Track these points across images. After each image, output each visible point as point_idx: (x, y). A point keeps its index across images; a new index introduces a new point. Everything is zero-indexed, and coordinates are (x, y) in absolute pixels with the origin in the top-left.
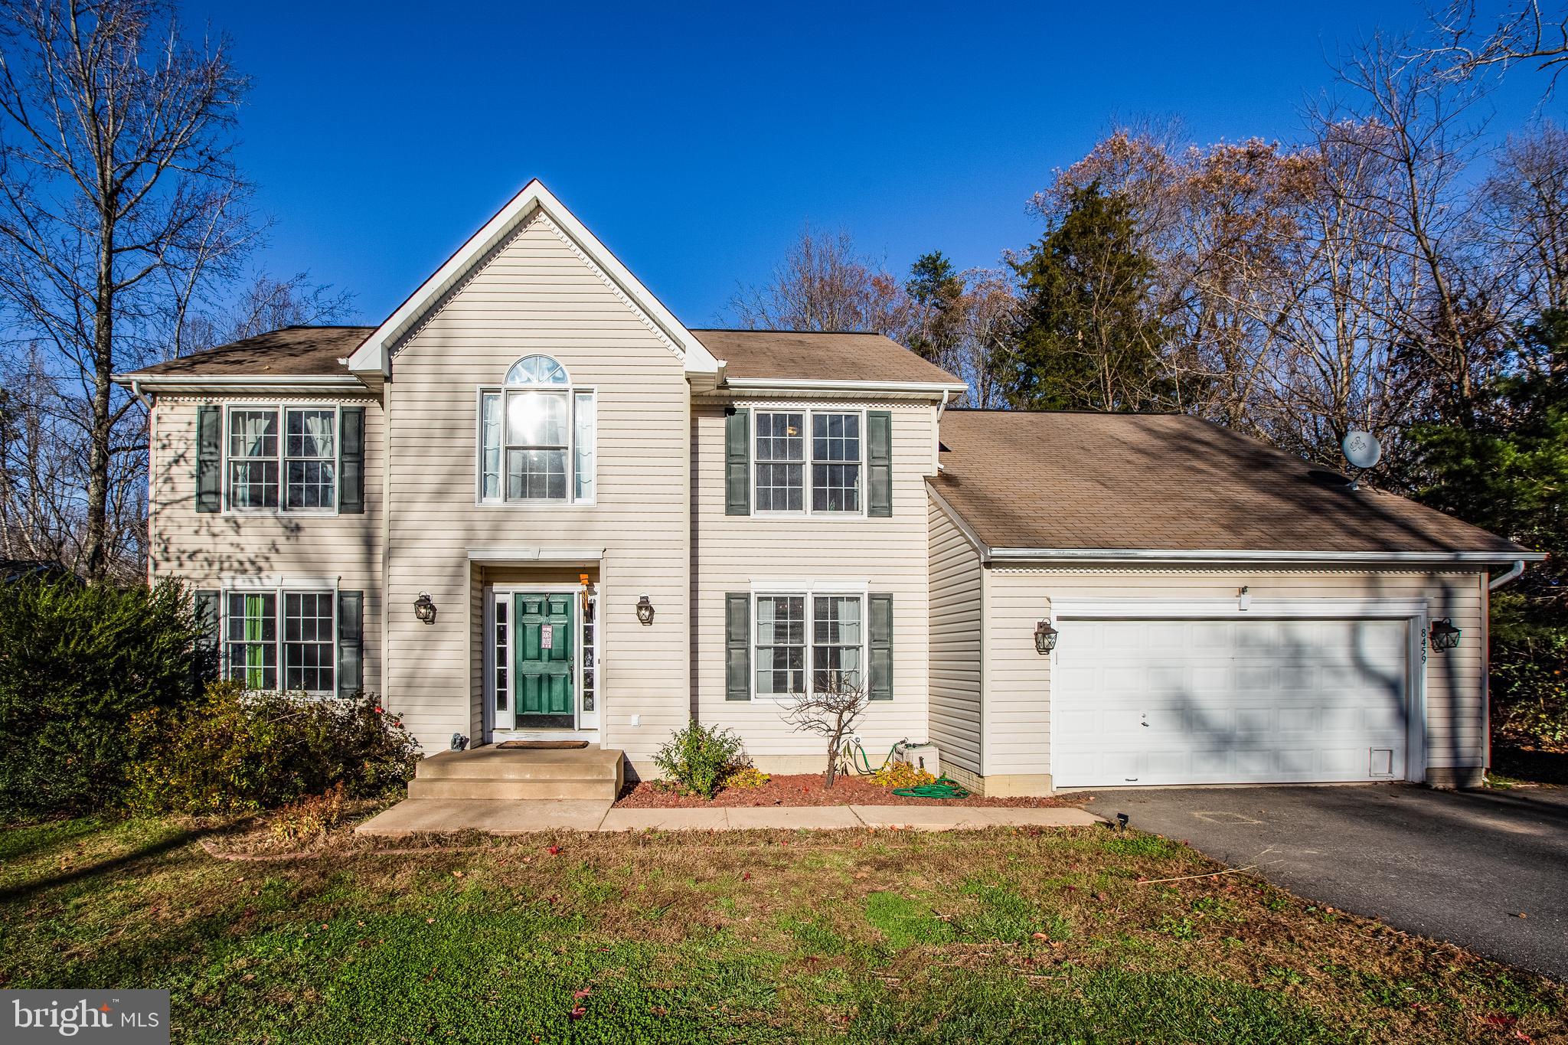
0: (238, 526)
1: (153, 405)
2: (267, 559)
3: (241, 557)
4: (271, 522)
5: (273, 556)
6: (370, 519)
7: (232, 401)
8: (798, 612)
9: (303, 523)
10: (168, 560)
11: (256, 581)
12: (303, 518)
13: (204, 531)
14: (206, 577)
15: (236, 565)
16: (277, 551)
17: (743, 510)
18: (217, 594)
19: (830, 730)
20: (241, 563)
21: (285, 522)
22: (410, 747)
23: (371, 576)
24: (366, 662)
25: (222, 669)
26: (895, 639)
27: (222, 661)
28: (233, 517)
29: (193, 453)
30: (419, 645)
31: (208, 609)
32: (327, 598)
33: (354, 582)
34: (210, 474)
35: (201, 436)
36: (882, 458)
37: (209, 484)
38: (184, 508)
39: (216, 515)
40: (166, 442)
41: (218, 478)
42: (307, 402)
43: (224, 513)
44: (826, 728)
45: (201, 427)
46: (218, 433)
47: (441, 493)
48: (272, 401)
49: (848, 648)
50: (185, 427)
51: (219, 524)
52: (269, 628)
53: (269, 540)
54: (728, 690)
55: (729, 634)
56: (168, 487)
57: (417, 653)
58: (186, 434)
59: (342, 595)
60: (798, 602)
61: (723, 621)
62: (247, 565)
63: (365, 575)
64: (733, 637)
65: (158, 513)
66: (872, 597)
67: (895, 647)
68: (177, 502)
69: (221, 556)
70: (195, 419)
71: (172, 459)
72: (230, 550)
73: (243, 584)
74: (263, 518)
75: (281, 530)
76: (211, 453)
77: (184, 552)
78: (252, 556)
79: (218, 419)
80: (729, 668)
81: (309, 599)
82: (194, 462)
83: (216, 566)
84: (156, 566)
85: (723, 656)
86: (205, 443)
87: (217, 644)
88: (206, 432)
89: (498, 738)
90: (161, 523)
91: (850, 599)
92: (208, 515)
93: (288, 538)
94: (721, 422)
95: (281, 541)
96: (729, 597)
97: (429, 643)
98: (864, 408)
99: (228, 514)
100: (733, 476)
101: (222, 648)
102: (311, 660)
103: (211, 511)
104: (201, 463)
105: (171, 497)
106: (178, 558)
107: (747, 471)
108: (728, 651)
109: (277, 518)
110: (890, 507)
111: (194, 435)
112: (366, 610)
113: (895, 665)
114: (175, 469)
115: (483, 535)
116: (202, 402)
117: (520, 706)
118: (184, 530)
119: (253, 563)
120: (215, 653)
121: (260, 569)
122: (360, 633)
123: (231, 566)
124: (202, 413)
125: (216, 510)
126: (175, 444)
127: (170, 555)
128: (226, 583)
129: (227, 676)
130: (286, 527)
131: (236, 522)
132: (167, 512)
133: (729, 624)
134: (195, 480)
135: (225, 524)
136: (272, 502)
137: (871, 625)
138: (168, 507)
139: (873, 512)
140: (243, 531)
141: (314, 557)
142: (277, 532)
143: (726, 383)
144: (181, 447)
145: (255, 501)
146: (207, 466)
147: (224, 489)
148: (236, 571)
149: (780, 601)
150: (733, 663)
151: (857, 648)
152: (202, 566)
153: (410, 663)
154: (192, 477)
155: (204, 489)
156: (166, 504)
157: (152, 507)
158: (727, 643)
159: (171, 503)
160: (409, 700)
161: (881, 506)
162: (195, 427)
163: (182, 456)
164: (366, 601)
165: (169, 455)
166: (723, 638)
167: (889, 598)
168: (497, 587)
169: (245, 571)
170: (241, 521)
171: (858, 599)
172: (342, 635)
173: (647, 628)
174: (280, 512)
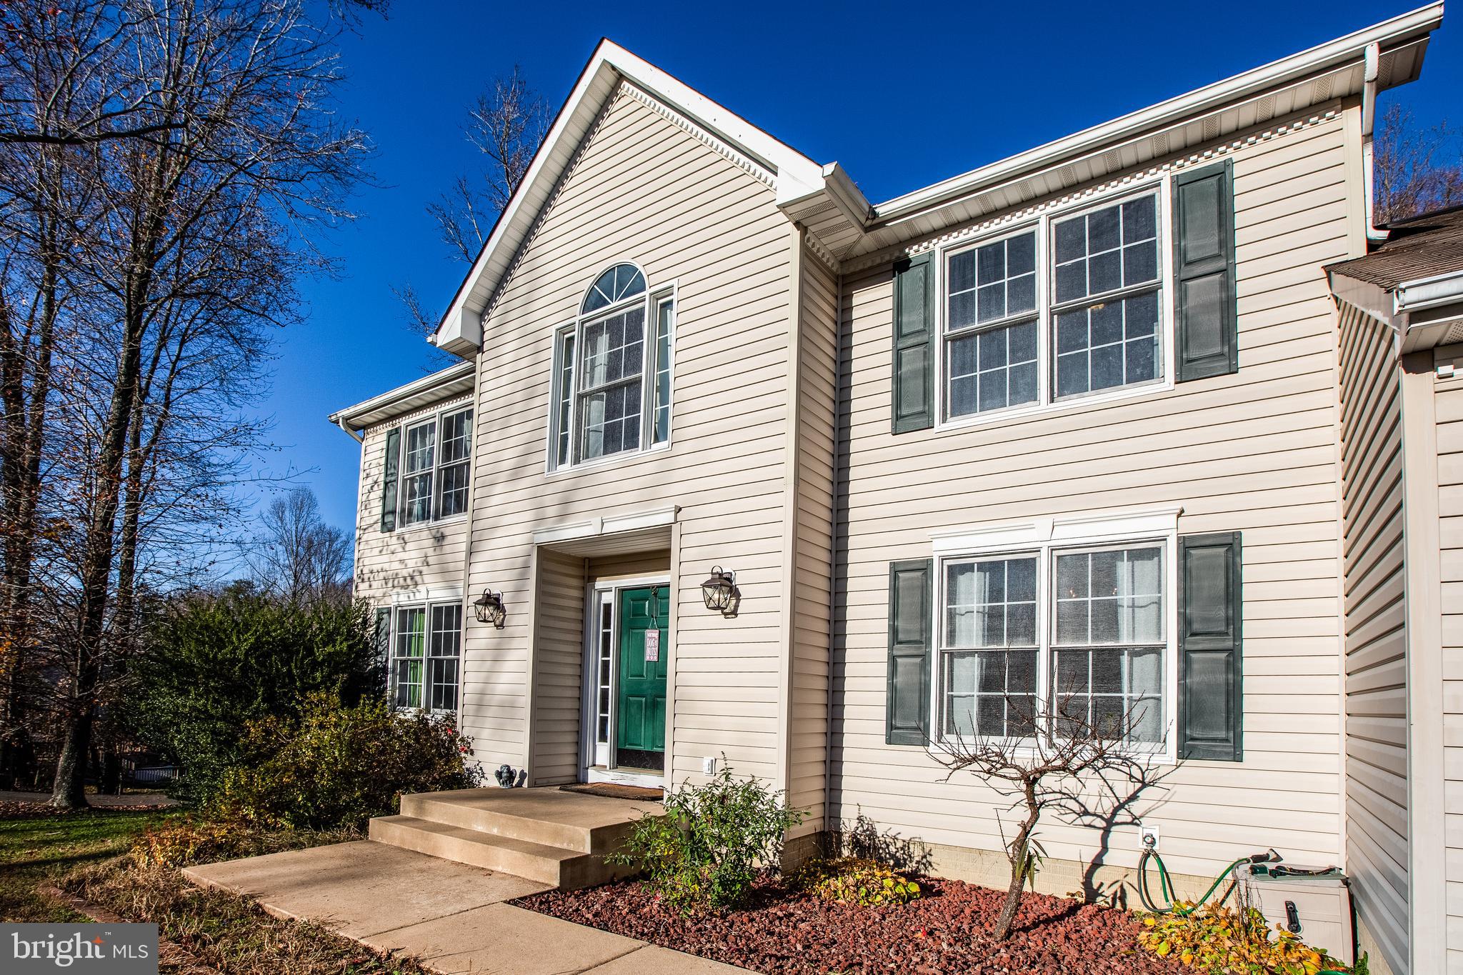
0: (405, 542)
1: (363, 438)
2: (421, 572)
3: (405, 572)
4: (425, 534)
5: (425, 569)
7: (410, 420)
8: (1024, 587)
9: (446, 532)
10: (363, 581)
11: (414, 596)
12: (448, 526)
13: (384, 550)
14: (384, 595)
15: (401, 581)
16: (427, 563)
17: (921, 421)
18: (390, 611)
19: (1086, 813)
20: (405, 579)
21: (434, 532)
22: (478, 778)
25: (389, 683)
26: (1248, 629)
27: (390, 676)
28: (403, 534)
29: (382, 477)
30: (490, 655)
31: (383, 626)
34: (391, 495)
35: (387, 460)
36: (1211, 257)
37: (389, 508)
38: (374, 531)
39: (392, 534)
40: (368, 471)
41: (395, 497)
42: (455, 404)
43: (398, 530)
44: (1076, 807)
45: (388, 451)
46: (398, 454)
48: (432, 411)
49: (1137, 652)
50: (379, 454)
51: (393, 542)
53: (423, 553)
54: (891, 727)
55: (894, 631)
56: (367, 513)
57: (487, 666)
58: (378, 461)
60: (1024, 567)
61: (885, 611)
62: (408, 581)
64: (901, 637)
65: (361, 538)
66: (1187, 546)
67: (1248, 648)
68: (370, 526)
69: (393, 574)
70: (384, 445)
71: (370, 487)
72: (399, 566)
73: (406, 600)
74: (420, 531)
75: (431, 542)
76: (392, 474)
77: (372, 572)
78: (412, 571)
79: (399, 440)
80: (892, 688)
81: (448, 610)
82: (382, 485)
83: (390, 584)
84: (357, 588)
85: (883, 669)
86: (390, 465)
87: (387, 659)
88: (391, 454)
89: (594, 777)
90: (362, 547)
91: (1136, 555)
92: (388, 534)
93: (435, 549)
94: (886, 290)
95: (430, 552)
96: (896, 570)
97: (499, 652)
100: (904, 369)
101: (390, 665)
102: (449, 677)
103: (390, 530)
104: (386, 484)
105: (368, 521)
106: (369, 579)
107: (928, 356)
108: (893, 661)
109: (430, 529)
110: (1231, 354)
111: (383, 460)
113: (1248, 685)
114: (371, 494)
115: (551, 512)
116: (387, 427)
117: (622, 738)
118: (373, 552)
119: (411, 577)
120: (385, 670)
121: (416, 584)
123: (399, 582)
124: (389, 437)
125: (392, 529)
126: (373, 472)
127: (365, 577)
128: (396, 599)
129: (394, 691)
130: (435, 538)
131: (403, 539)
132: (366, 536)
133: (894, 615)
134: (381, 502)
135: (397, 542)
136: (426, 515)
137: (1184, 601)
138: (366, 531)
139: (1187, 370)
140: (407, 546)
141: (450, 566)
142: (428, 544)
143: (875, 215)
144: (376, 474)
146: (389, 487)
147: (398, 507)
148: (402, 587)
149: (992, 568)
150: (899, 680)
151: (1157, 650)
152: (382, 585)
153: (483, 677)
154: (380, 500)
155: (387, 510)
156: (365, 529)
157: (358, 533)
158: (891, 648)
159: (368, 528)
161: (1209, 355)
162: (384, 452)
163: (374, 482)
165: (370, 481)
166: (884, 640)
167: (1231, 544)
168: (600, 583)
169: (406, 587)
170: (407, 537)
171: (1155, 553)
173: (732, 622)
174: (431, 524)
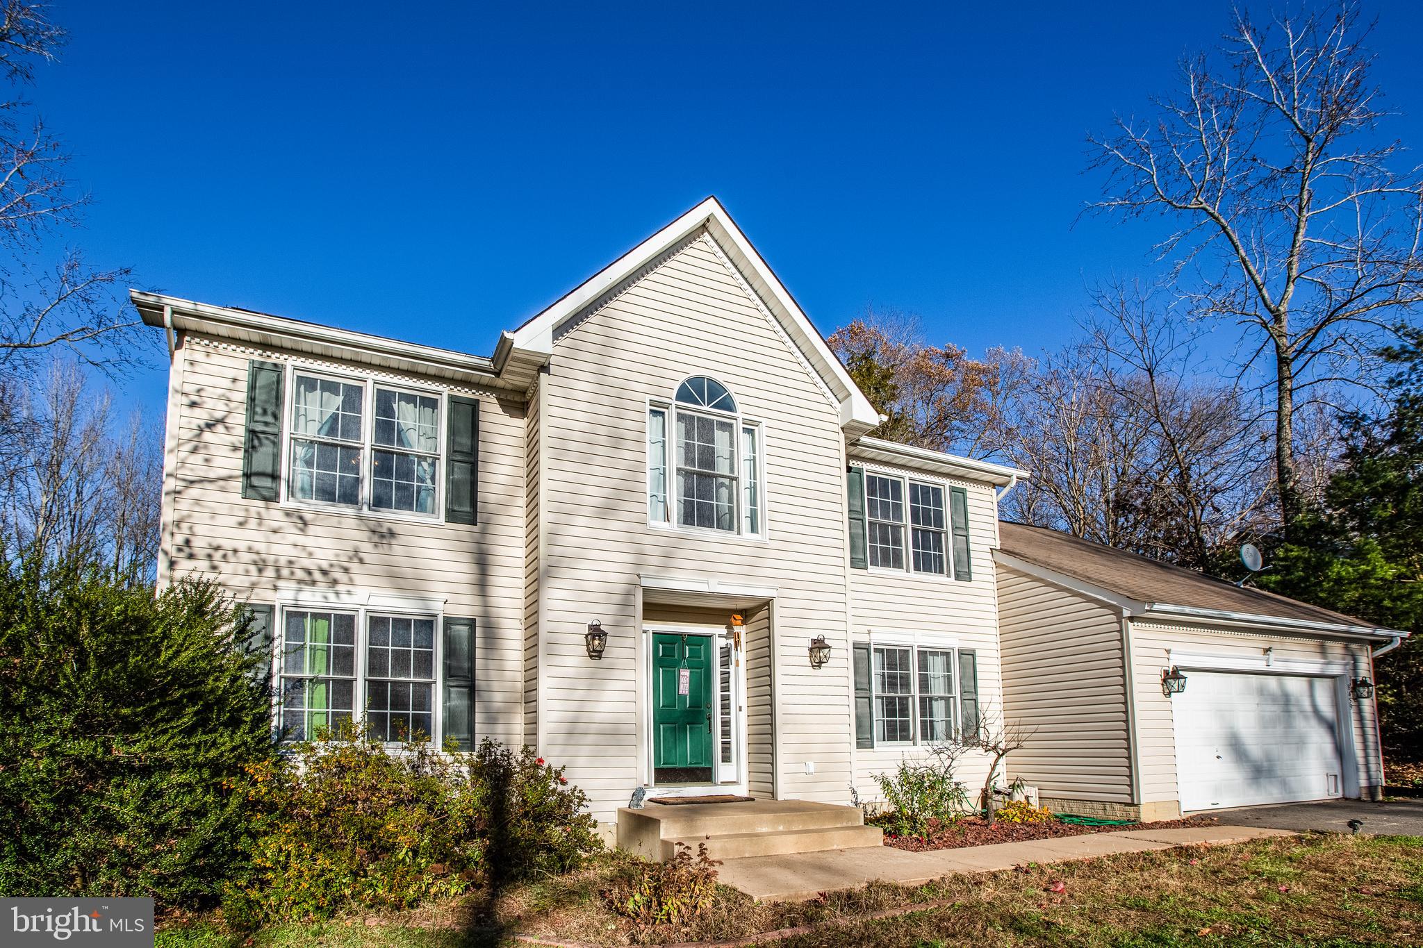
0: (305, 524)
1: (179, 345)
2: (346, 570)
3: (307, 563)
4: (352, 523)
5: (354, 567)
6: (483, 533)
7: (300, 362)
8: (905, 665)
9: (397, 528)
10: (191, 557)
11: (332, 597)
12: (397, 522)
13: (253, 523)
14: (253, 586)
15: (300, 574)
16: (361, 561)
17: (862, 564)
18: (271, 609)
20: (309, 572)
21: (372, 524)
23: (485, 602)
24: (478, 707)
25: (275, 711)
27: (275, 700)
28: (299, 510)
29: (239, 420)
30: (583, 684)
31: (255, 626)
32: (427, 625)
33: (465, 607)
34: (266, 449)
35: (252, 399)
36: (962, 530)
37: (262, 461)
38: (223, 490)
39: (273, 505)
40: (195, 398)
41: (276, 457)
42: (405, 381)
43: (284, 502)
45: (252, 387)
46: (278, 399)
47: (606, 510)
48: (358, 372)
50: (228, 384)
51: (275, 515)
52: (344, 659)
53: (349, 546)
54: (856, 739)
55: (856, 682)
56: (198, 458)
57: (579, 694)
58: (229, 394)
59: (449, 622)
60: (905, 654)
62: (317, 576)
63: (477, 600)
64: (859, 686)
65: (179, 492)
66: (960, 653)
67: (979, 699)
68: (212, 481)
69: (276, 561)
70: (244, 376)
71: (202, 423)
72: (292, 552)
73: (312, 598)
74: (340, 516)
75: (365, 535)
76: (266, 424)
77: (217, 548)
78: (325, 565)
79: (279, 382)
80: (857, 716)
81: (402, 624)
82: (241, 431)
83: (270, 573)
84: (172, 564)
86: (259, 410)
87: (269, 677)
88: (260, 396)
90: (184, 504)
91: (942, 654)
92: (261, 503)
93: (376, 545)
95: (366, 547)
96: (856, 647)
97: (594, 682)
98: (947, 483)
99: (292, 504)
100: (853, 531)
101: (275, 682)
102: (400, 702)
103: (265, 499)
104: (252, 434)
105: (202, 472)
106: (209, 556)
107: (863, 528)
108: (856, 699)
109: (360, 518)
110: (969, 573)
111: (242, 396)
112: (479, 642)
113: (980, 714)
114: (208, 436)
115: (654, 561)
116: (257, 355)
117: (657, 759)
118: (220, 520)
119: (324, 573)
120: (265, 688)
121: (335, 582)
122: (472, 670)
123: (292, 573)
124: (257, 370)
125: (271, 498)
126: (209, 404)
127: (195, 551)
128: (285, 595)
129: (278, 721)
130: (374, 532)
131: (301, 518)
132: (194, 492)
133: (856, 673)
134: (241, 454)
135: (285, 519)
136: (350, 497)
137: (961, 678)
138: (197, 485)
139: (958, 576)
140: (311, 530)
141: (409, 572)
142: (359, 538)
143: (859, 440)
144: (220, 410)
145: (327, 494)
146: (258, 438)
147: (284, 474)
148: (300, 582)
149: (891, 652)
150: (859, 710)
152: (247, 571)
153: (573, 705)
154: (236, 448)
155: (255, 469)
156: (192, 482)
157: (170, 484)
158: (855, 691)
159: (201, 481)
160: (572, 750)
161: (963, 574)
162: (244, 386)
163: (221, 421)
164: (479, 632)
165: (200, 416)
167: (973, 654)
169: (314, 583)
170: (308, 517)
171: (950, 654)
172: (449, 673)
174: (365, 511)
